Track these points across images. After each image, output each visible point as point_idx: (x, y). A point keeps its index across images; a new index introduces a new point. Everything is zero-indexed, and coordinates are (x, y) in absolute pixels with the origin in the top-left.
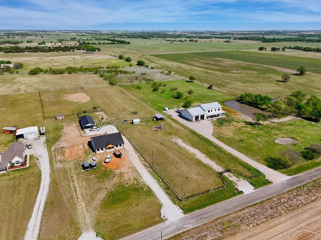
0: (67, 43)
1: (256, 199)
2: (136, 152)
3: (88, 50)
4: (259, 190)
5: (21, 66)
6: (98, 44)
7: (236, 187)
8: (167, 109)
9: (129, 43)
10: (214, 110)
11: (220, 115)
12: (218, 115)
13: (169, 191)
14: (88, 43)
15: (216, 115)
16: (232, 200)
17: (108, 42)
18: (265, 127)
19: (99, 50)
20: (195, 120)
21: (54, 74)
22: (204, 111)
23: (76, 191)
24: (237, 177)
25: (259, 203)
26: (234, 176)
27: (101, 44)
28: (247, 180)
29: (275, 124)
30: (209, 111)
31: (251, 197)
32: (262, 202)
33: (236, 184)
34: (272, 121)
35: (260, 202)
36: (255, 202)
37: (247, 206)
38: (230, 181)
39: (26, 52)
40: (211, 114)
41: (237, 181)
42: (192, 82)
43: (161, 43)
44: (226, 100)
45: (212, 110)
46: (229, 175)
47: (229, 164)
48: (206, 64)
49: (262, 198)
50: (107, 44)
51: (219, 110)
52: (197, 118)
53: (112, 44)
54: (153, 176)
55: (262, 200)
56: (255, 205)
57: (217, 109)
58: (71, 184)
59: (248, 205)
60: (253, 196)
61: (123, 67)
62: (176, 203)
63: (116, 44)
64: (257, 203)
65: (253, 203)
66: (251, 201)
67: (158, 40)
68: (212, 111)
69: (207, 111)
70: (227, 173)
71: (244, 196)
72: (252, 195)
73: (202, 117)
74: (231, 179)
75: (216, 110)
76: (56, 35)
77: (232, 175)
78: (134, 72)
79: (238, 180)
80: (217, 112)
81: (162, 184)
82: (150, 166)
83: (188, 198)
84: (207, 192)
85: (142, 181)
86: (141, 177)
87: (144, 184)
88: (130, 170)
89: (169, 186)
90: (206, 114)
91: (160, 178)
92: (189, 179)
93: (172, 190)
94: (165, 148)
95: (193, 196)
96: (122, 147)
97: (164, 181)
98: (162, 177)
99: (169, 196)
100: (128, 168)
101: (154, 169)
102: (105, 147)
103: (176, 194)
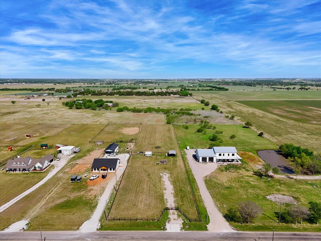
0: (171, 89)
2: (120, 177)
3: (181, 95)
4: (184, 232)
5: (117, 105)
6: (197, 90)
7: (167, 223)
8: (188, 148)
9: (227, 90)
10: (226, 155)
11: (235, 161)
12: (233, 160)
13: (107, 212)
14: (188, 90)
15: (230, 160)
16: (149, 232)
17: (208, 88)
18: (274, 181)
19: (191, 95)
20: (202, 161)
21: (134, 112)
22: (215, 153)
23: (49, 194)
26: (177, 214)
27: (200, 90)
29: (292, 180)
30: (220, 155)
33: (169, 221)
34: (291, 176)
39: (134, 95)
40: (222, 157)
42: (248, 128)
43: (261, 90)
44: (265, 149)
46: (173, 213)
48: (288, 112)
50: (205, 90)
51: (233, 155)
52: (204, 159)
53: (210, 90)
54: (111, 197)
57: (231, 154)
58: (53, 188)
61: (194, 110)
62: (102, 221)
63: (214, 90)
67: (262, 87)
68: (224, 155)
69: (218, 154)
70: (175, 211)
71: (164, 232)
73: (211, 159)
75: (229, 154)
76: (172, 83)
78: (200, 115)
80: (231, 157)
81: (109, 205)
82: (118, 189)
83: (114, 220)
84: (136, 220)
85: (98, 198)
86: (101, 196)
87: (97, 201)
88: (100, 189)
89: (113, 207)
90: (217, 157)
91: (113, 200)
92: (135, 207)
93: (110, 211)
94: (147, 179)
95: (119, 220)
96: (114, 171)
97: (114, 203)
98: (115, 199)
99: (103, 215)
100: (100, 187)
101: (118, 192)
102: (101, 168)
103: (110, 214)
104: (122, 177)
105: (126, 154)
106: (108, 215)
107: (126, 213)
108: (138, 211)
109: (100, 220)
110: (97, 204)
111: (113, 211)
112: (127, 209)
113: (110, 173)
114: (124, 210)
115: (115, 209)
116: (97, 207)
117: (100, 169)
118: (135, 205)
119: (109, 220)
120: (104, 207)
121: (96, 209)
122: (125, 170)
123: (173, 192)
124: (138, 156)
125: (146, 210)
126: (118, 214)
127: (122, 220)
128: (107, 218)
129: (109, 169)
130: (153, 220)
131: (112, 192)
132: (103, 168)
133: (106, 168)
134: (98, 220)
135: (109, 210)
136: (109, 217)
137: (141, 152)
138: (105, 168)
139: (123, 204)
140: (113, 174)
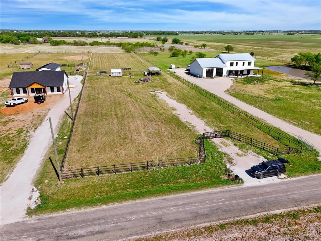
1: (277, 204)
2: (75, 100)
4: (294, 181)
5: (50, 41)
7: (228, 166)
8: (173, 66)
9: (177, 34)
10: (240, 63)
11: (252, 73)
12: (249, 72)
15: (244, 72)
16: (199, 195)
19: (141, 36)
20: (206, 75)
22: (224, 63)
24: (241, 147)
25: (283, 217)
26: (235, 145)
27: (148, 35)
28: (265, 154)
30: (232, 64)
31: (261, 195)
32: (294, 216)
33: (230, 161)
35: (288, 215)
36: (271, 209)
37: (239, 219)
38: (218, 152)
41: (237, 154)
42: (228, 53)
45: (237, 63)
46: (222, 143)
47: (234, 126)
49: (297, 202)
50: (154, 35)
51: (249, 64)
54: (61, 129)
55: (296, 209)
56: (267, 220)
57: (246, 63)
59: (243, 218)
60: (270, 193)
61: (154, 44)
62: (43, 183)
64: (275, 216)
65: (262, 214)
66: (255, 207)
68: (237, 65)
69: (228, 64)
70: (222, 138)
71: (242, 189)
72: (268, 190)
73: (219, 73)
74: (223, 149)
75: (244, 63)
77: (230, 143)
79: (240, 152)
80: (246, 67)
81: (60, 143)
82: (75, 116)
83: (82, 175)
84: (147, 167)
85: (28, 134)
86: (36, 129)
87: (24, 140)
88: (31, 118)
89: (70, 147)
90: (227, 68)
91: (69, 133)
92: (127, 141)
93: (65, 157)
94: (129, 99)
95: (98, 173)
96: (61, 93)
97: (72, 138)
98: (73, 133)
99: (44, 166)
100: (32, 116)
101: (76, 120)
102: (31, 87)
103: (66, 164)
104: (77, 99)
105: (77, 76)
106: (62, 166)
107: (111, 154)
108: (140, 148)
109: (38, 183)
110: (25, 146)
111: (73, 154)
112: (111, 147)
113: (50, 96)
114: (102, 149)
115: (79, 150)
116: (27, 151)
117: (29, 88)
118: (125, 138)
119: (66, 178)
120: (47, 149)
121: (22, 156)
122: (81, 92)
123: (191, 111)
124: (98, 77)
125: (158, 145)
126: (88, 159)
127: (105, 172)
128: (59, 172)
129: (48, 90)
130: (189, 163)
131: (62, 121)
132: (36, 86)
133: (42, 87)
134: (30, 182)
135: (63, 155)
136: (65, 169)
137: (101, 72)
138: (39, 86)
139: (96, 138)
140: (59, 97)
